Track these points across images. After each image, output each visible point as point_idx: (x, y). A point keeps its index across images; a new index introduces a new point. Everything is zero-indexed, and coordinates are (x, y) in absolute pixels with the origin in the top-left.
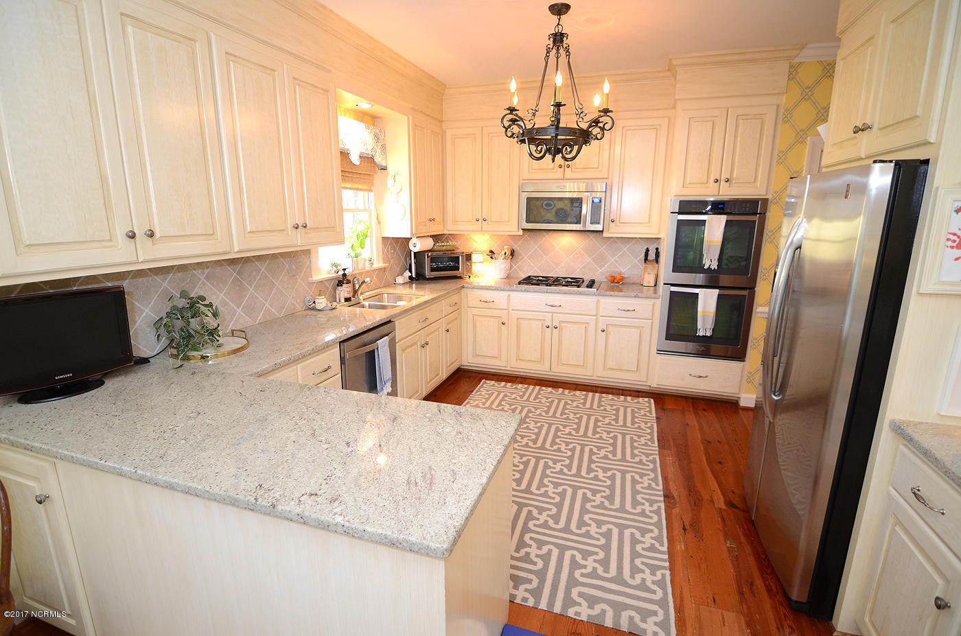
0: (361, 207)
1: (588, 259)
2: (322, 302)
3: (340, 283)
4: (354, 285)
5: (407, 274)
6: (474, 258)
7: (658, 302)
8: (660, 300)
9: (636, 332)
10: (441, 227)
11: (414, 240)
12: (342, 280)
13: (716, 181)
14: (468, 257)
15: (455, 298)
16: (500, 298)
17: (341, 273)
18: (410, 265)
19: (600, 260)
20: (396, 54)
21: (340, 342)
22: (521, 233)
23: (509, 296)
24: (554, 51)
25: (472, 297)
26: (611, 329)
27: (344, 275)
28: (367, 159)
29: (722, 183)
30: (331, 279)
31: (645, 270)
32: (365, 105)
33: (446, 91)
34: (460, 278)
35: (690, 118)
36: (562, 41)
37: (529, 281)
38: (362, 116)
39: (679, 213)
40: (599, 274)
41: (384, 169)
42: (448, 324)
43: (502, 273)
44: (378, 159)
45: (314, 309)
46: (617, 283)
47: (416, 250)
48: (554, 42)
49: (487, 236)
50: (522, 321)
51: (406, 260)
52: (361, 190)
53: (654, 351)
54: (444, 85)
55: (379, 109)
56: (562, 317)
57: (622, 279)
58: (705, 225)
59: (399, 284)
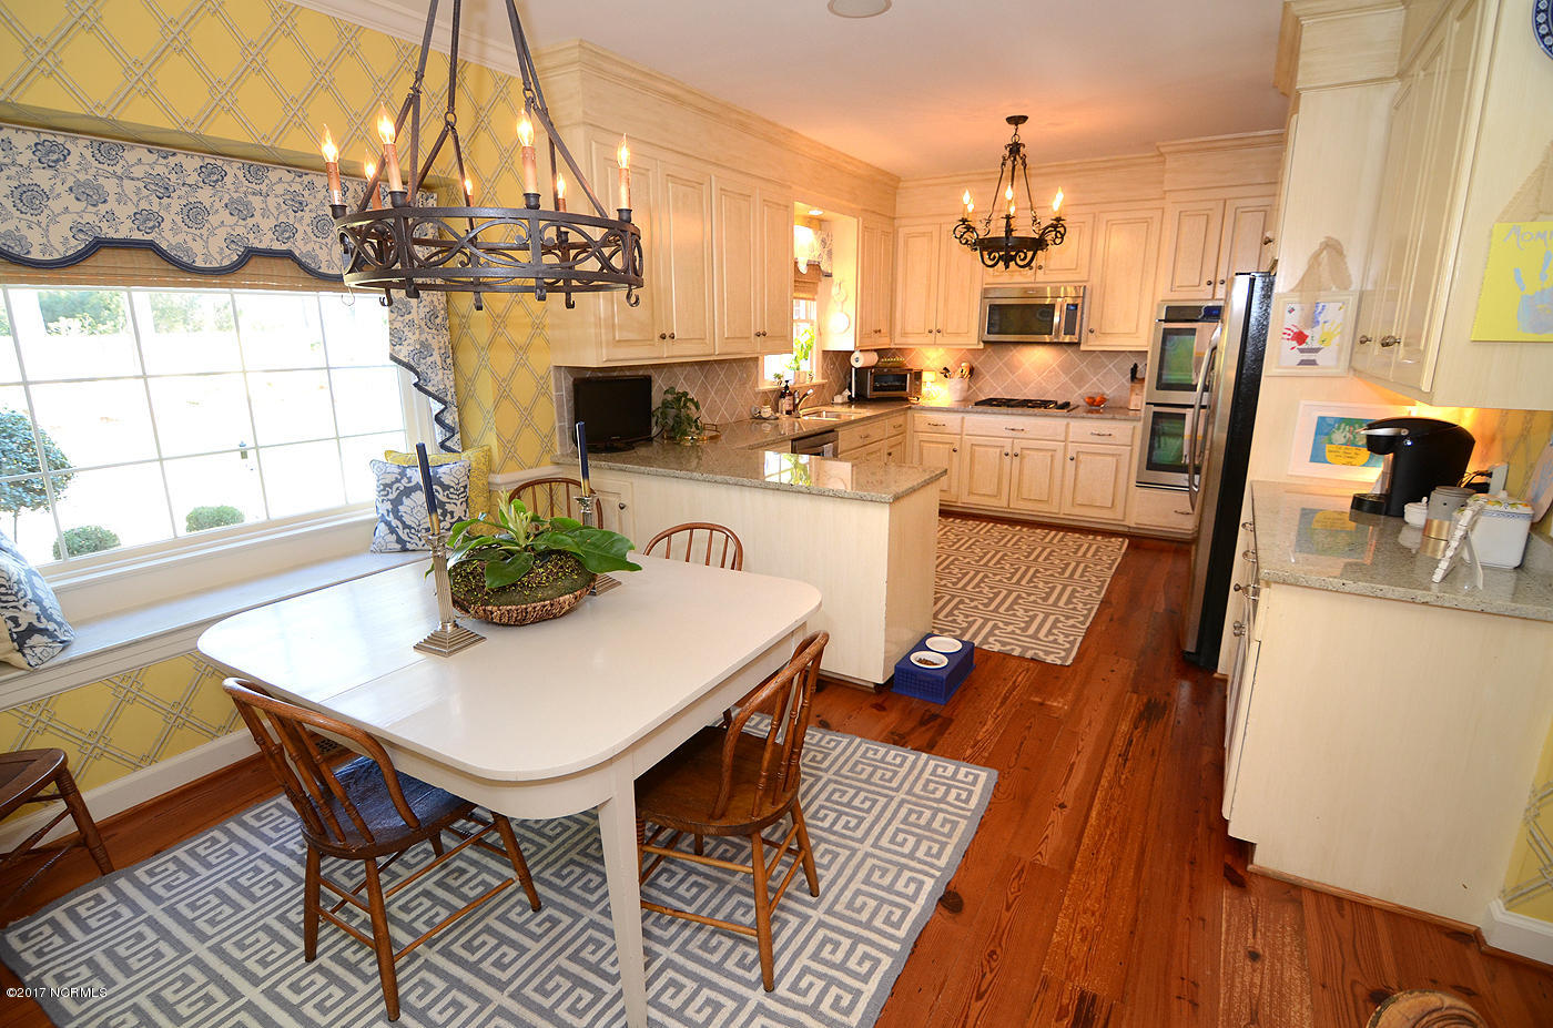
0: (803, 318)
1: (1064, 379)
2: (767, 412)
3: (783, 395)
4: (794, 400)
5: (847, 393)
6: (926, 376)
7: (1139, 425)
8: (1142, 423)
9: (1111, 461)
10: (887, 340)
11: (857, 354)
12: (784, 392)
13: (1209, 283)
14: (918, 375)
15: (899, 420)
16: (952, 421)
17: (783, 385)
18: (851, 384)
19: (1079, 380)
20: (851, 158)
21: (793, 440)
22: (981, 346)
23: (963, 418)
24: (1009, 163)
25: (921, 420)
26: (1081, 457)
27: (787, 387)
28: (814, 267)
29: (1218, 285)
30: (774, 391)
31: (1132, 390)
32: (816, 212)
33: (901, 184)
34: (906, 400)
35: (1180, 212)
36: (1018, 151)
37: (990, 402)
38: (811, 222)
39: (1165, 321)
40: (1076, 396)
41: (830, 275)
42: (891, 447)
43: (958, 394)
44: (824, 267)
45: (760, 418)
46: (1096, 406)
47: (858, 365)
48: (1011, 151)
49: (941, 351)
50: (976, 448)
51: (845, 377)
52: (802, 299)
53: (1133, 482)
54: (899, 178)
55: (828, 214)
56: (1025, 443)
57: (1103, 400)
58: (1194, 334)
59: (837, 404)
